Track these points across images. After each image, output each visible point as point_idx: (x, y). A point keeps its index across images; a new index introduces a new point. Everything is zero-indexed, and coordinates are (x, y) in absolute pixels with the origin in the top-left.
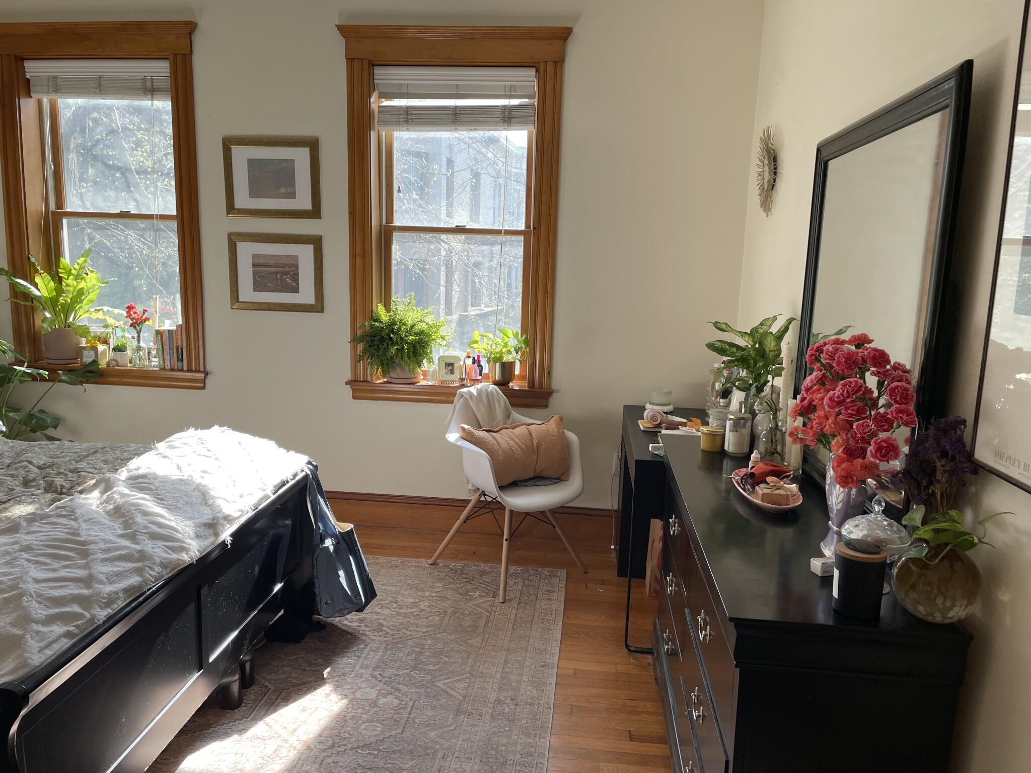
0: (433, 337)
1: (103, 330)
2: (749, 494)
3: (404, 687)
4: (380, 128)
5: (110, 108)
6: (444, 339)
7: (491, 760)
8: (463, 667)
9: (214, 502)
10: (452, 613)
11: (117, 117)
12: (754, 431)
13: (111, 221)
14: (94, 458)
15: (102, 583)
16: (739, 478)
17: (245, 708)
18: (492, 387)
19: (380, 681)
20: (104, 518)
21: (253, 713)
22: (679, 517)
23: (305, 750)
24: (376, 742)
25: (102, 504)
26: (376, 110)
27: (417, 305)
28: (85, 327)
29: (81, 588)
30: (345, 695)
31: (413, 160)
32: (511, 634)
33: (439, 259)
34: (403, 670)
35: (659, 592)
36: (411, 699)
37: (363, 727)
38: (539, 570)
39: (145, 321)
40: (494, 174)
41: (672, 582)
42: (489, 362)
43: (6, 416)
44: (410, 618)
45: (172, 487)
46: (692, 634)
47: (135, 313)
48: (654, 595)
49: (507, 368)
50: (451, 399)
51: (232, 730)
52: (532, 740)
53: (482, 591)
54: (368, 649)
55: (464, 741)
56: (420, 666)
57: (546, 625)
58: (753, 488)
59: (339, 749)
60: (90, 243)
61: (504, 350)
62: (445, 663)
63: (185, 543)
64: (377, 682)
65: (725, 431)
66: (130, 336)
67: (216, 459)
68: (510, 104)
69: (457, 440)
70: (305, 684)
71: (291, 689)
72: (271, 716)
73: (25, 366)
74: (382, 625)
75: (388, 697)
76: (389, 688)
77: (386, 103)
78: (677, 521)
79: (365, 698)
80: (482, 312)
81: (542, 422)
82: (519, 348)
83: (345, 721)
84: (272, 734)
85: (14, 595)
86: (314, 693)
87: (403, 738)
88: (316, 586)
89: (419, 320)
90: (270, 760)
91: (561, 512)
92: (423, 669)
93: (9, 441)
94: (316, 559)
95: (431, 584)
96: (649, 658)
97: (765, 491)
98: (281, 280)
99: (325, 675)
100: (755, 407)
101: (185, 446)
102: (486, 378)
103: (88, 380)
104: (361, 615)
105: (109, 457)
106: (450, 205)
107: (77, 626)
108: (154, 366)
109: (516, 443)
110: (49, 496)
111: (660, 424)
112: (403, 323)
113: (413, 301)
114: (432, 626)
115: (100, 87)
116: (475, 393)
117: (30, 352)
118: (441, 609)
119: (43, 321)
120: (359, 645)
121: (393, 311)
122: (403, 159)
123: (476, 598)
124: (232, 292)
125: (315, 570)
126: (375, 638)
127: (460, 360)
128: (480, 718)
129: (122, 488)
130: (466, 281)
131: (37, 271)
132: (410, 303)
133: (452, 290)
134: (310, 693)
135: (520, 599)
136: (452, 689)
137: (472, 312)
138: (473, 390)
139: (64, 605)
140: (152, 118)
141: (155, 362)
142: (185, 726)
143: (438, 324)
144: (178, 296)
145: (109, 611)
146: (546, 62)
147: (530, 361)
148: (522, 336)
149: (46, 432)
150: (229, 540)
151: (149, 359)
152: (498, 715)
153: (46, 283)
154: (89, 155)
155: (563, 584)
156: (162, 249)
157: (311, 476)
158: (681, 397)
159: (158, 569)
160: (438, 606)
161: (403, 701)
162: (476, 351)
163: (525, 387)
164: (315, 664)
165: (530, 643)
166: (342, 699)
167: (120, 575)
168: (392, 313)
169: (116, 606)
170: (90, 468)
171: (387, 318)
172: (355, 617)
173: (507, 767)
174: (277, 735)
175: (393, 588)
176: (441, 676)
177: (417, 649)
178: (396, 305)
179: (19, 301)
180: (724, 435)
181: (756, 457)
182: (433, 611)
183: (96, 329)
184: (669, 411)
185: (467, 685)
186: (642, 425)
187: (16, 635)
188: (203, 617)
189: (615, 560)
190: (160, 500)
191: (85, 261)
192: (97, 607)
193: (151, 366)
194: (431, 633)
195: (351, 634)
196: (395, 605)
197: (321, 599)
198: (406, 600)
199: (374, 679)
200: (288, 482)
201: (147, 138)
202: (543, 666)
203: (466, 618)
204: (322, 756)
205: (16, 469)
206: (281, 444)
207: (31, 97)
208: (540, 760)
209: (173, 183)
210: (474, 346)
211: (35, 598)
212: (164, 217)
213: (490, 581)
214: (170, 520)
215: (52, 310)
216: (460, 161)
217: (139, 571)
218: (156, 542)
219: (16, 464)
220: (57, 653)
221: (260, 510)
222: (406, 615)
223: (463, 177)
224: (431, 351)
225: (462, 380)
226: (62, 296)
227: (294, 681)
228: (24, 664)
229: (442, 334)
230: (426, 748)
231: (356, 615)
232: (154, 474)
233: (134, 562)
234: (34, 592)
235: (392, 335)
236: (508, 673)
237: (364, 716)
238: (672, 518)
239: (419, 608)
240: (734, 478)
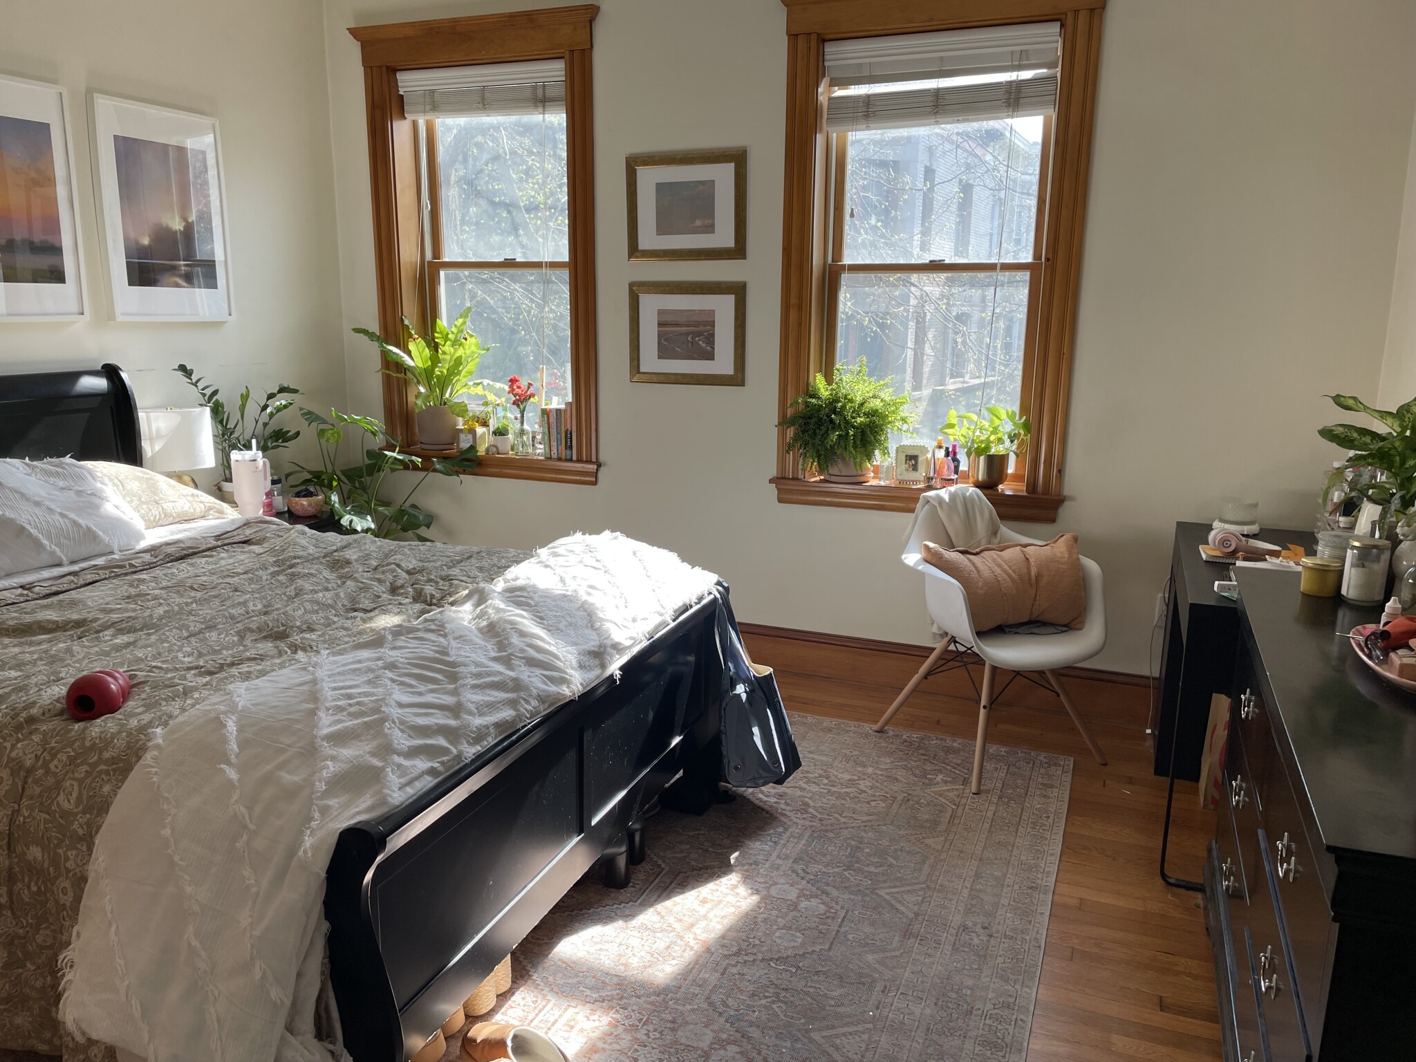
0: (890, 419)
1: (482, 408)
2: (1376, 664)
3: (834, 890)
4: (829, 129)
5: (496, 128)
6: (906, 422)
7: (949, 1005)
8: (916, 875)
9: (602, 625)
10: (903, 800)
11: (505, 141)
12: (1393, 567)
13: (496, 273)
14: (468, 564)
15: (470, 713)
16: (1361, 639)
17: (633, 889)
18: (972, 490)
19: (803, 878)
20: (476, 636)
21: (643, 897)
22: (1257, 692)
23: (703, 952)
24: (795, 957)
25: (475, 619)
26: (825, 104)
27: (870, 375)
28: (463, 405)
29: (448, 717)
30: (757, 890)
31: (874, 172)
32: (987, 838)
33: (908, 311)
34: (833, 868)
35: (1219, 801)
36: (842, 908)
37: (778, 934)
38: (1032, 754)
39: (530, 397)
40: (992, 185)
41: (1241, 789)
42: (969, 454)
43: (376, 511)
44: (845, 799)
45: (554, 603)
46: (1267, 868)
47: (519, 387)
48: (1212, 807)
49: (996, 464)
50: (912, 506)
51: (616, 914)
52: (1010, 988)
53: (947, 776)
54: (788, 834)
55: (913, 973)
56: (856, 865)
57: (1038, 831)
58: (1386, 655)
59: (746, 958)
60: (471, 301)
61: (992, 438)
62: (891, 866)
63: (566, 673)
64: (799, 879)
65: (1344, 565)
66: (513, 417)
67: (606, 572)
68: (1019, 79)
69: (917, 563)
70: (707, 869)
71: (689, 873)
72: (664, 904)
73: (397, 451)
74: (807, 805)
75: (812, 900)
76: (814, 889)
77: (839, 93)
78: (1253, 698)
79: (781, 897)
80: (965, 385)
81: (1045, 543)
82: (1015, 434)
83: (756, 923)
84: (664, 926)
85: (375, 719)
86: (717, 882)
87: (830, 957)
88: (724, 744)
89: (871, 395)
90: (661, 959)
91: (1066, 673)
92: (860, 870)
93: (377, 539)
94: (724, 709)
95: (876, 758)
96: (1199, 898)
97: (1406, 661)
98: (692, 343)
99: (732, 861)
100: (1398, 530)
101: (571, 555)
102: (964, 477)
103: (464, 470)
104: (780, 789)
105: (485, 564)
106: (926, 232)
107: (442, 763)
108: (539, 455)
109: (1005, 571)
110: (418, 607)
111: (1234, 552)
112: (849, 400)
113: (865, 369)
114: (874, 814)
115: (484, 101)
116: (946, 498)
117: (402, 434)
118: (887, 793)
119: (417, 397)
120: (777, 827)
121: (836, 383)
122: (861, 171)
123: (938, 783)
124: (632, 360)
125: (723, 724)
126: (798, 821)
127: (928, 452)
128: (938, 946)
129: (497, 604)
130: (945, 342)
131: (410, 336)
132: (860, 372)
133: (923, 355)
134: (712, 881)
135: (1001, 791)
136: (899, 902)
137: (952, 385)
138: (944, 494)
139: (428, 736)
140: (543, 137)
141: (540, 449)
142: (562, 900)
143: (898, 401)
144: (569, 366)
145: (478, 749)
146: (1076, 12)
147: (1029, 455)
148: (1020, 418)
149: (418, 531)
150: (618, 674)
151: (533, 445)
152: (963, 946)
153: (421, 350)
154: (472, 190)
155: (1068, 779)
156: (553, 307)
157: (720, 601)
158: (1272, 512)
159: (534, 703)
160: (883, 788)
161: (832, 908)
162: (951, 438)
163: (1022, 491)
164: (720, 845)
165: (1014, 853)
166: (752, 894)
167: (492, 706)
168: (834, 386)
169: (486, 743)
170: (464, 576)
171: (827, 393)
172: (773, 791)
173: (973, 1017)
174: (670, 929)
175: (824, 759)
176: (885, 882)
177: (853, 843)
178: (841, 374)
179: (391, 373)
180: (1340, 573)
181: (1394, 608)
182: (878, 794)
183: (475, 408)
184: (1251, 534)
185: (920, 899)
186: (1205, 552)
187: (375, 767)
188: (585, 767)
189: (1152, 751)
190: (540, 619)
191: (464, 323)
192: (465, 742)
193: (535, 455)
194: (873, 823)
195: (767, 812)
196: (825, 781)
197: (729, 762)
198: (840, 776)
199: (794, 875)
200: (691, 607)
201: (538, 165)
202: (1031, 888)
203: (922, 809)
204: (725, 963)
205: (383, 573)
206: (684, 559)
207: (405, 118)
208: (1022, 1017)
209: (567, 222)
210: (949, 431)
211: (398, 724)
212: (553, 265)
213: (959, 762)
214: (549, 644)
215: (427, 384)
216: (943, 170)
217: (513, 703)
218: (533, 669)
219: (383, 566)
220: (420, 793)
221: (657, 640)
222: (840, 796)
223: (947, 192)
224: (886, 439)
225: (929, 479)
226: (437, 366)
227: (693, 863)
228: (383, 802)
229: (903, 415)
230: (861, 975)
231: (774, 788)
232: (534, 586)
233: (507, 692)
234: (397, 718)
235: (833, 416)
236: (980, 891)
237: (780, 920)
238: (1245, 694)
239: (858, 789)
240: (1353, 638)
